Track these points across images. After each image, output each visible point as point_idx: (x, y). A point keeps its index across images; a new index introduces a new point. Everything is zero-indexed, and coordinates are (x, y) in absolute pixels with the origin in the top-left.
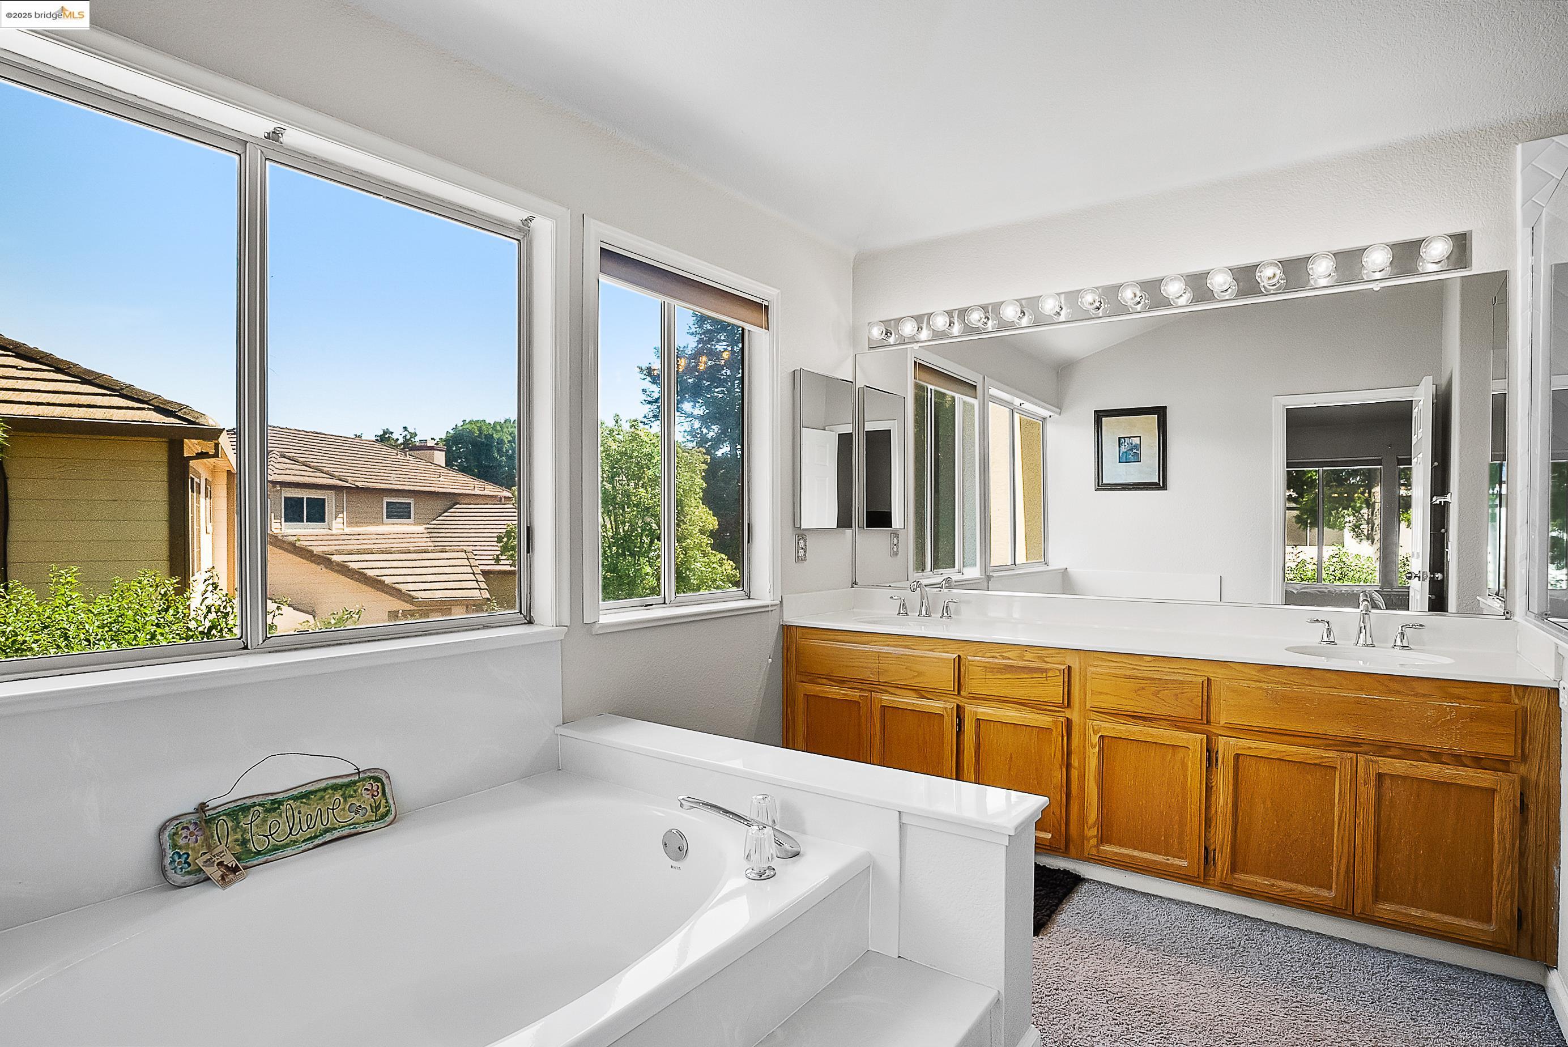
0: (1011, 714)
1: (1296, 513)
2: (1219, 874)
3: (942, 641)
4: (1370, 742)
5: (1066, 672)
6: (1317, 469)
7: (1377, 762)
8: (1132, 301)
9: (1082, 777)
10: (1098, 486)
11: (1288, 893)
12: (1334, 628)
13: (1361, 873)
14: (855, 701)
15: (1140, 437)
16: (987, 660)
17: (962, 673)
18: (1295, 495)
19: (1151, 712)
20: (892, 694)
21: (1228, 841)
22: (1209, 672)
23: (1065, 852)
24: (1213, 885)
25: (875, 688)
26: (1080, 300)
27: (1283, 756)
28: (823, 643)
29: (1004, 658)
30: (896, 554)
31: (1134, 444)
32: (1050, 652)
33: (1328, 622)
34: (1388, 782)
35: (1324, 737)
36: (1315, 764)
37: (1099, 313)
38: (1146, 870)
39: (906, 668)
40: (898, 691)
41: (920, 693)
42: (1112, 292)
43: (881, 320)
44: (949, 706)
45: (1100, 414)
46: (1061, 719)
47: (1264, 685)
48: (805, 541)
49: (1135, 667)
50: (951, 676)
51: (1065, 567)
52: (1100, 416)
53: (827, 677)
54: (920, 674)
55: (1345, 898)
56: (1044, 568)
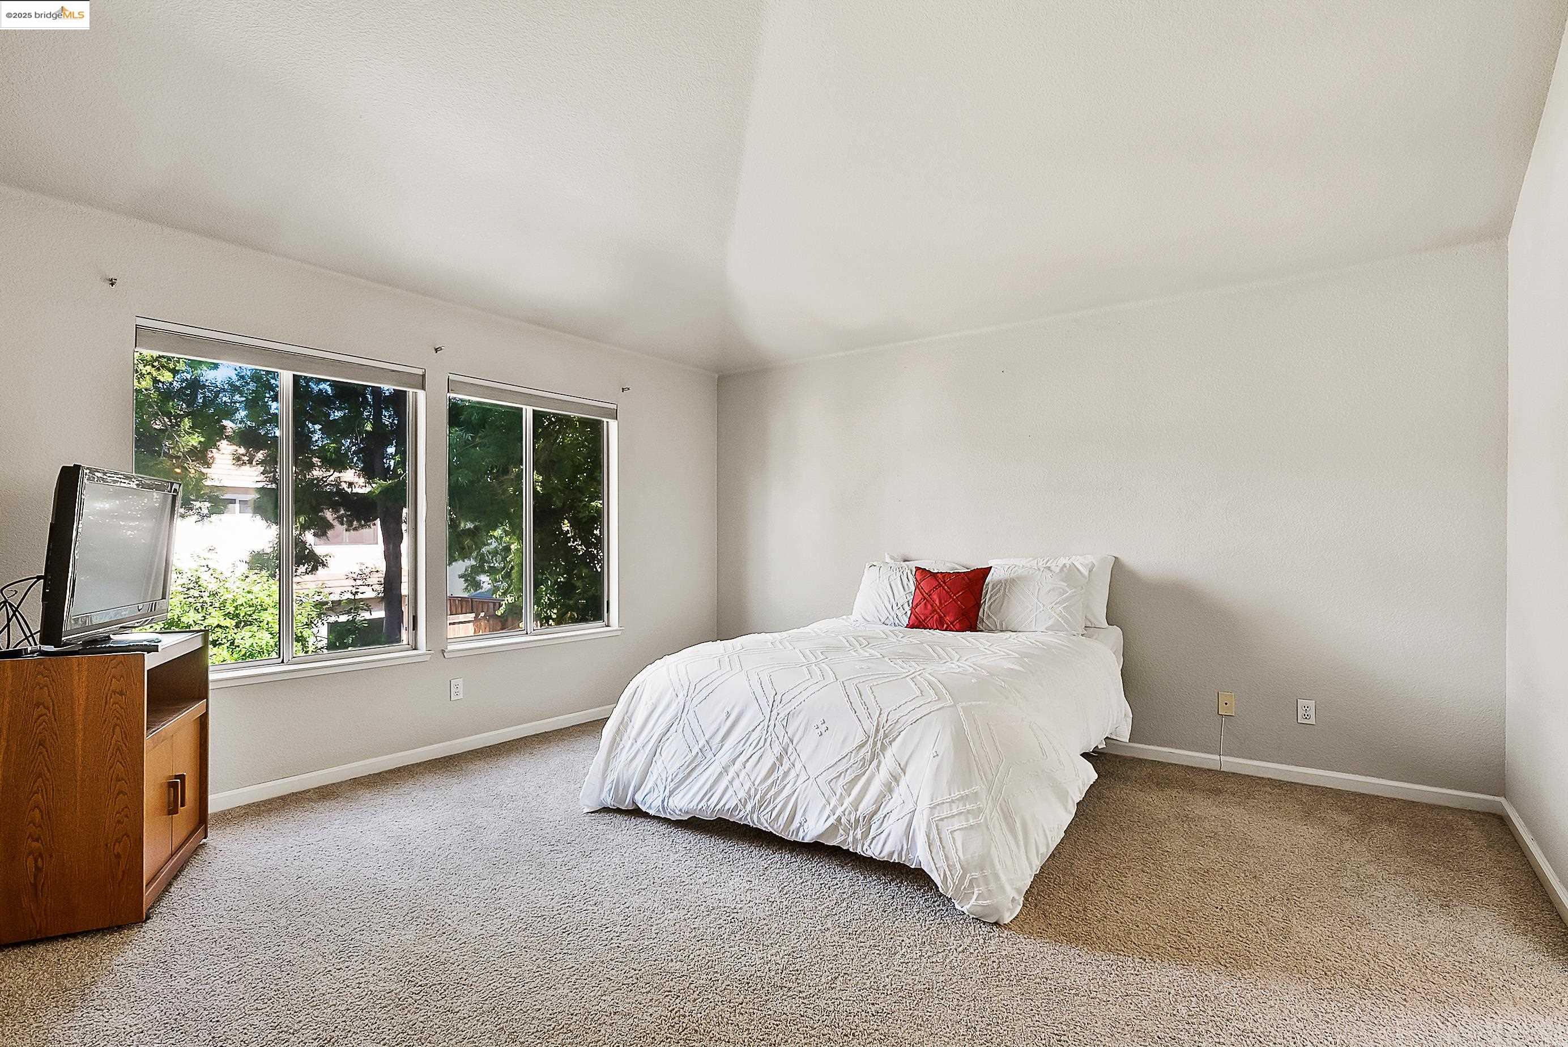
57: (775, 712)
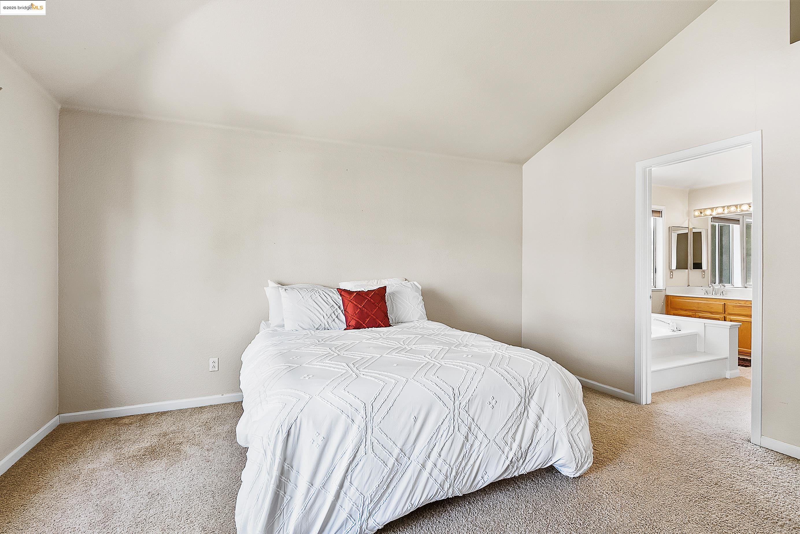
0: (742, 318)
3: (719, 299)
17: (726, 308)
20: (702, 313)
25: (697, 312)
28: (679, 300)
29: (739, 304)
30: (704, 277)
39: (707, 307)
41: (712, 313)
43: (699, 209)
44: (721, 316)
48: (673, 273)
50: (722, 309)
53: (681, 309)
54: (712, 308)
57: (457, 403)
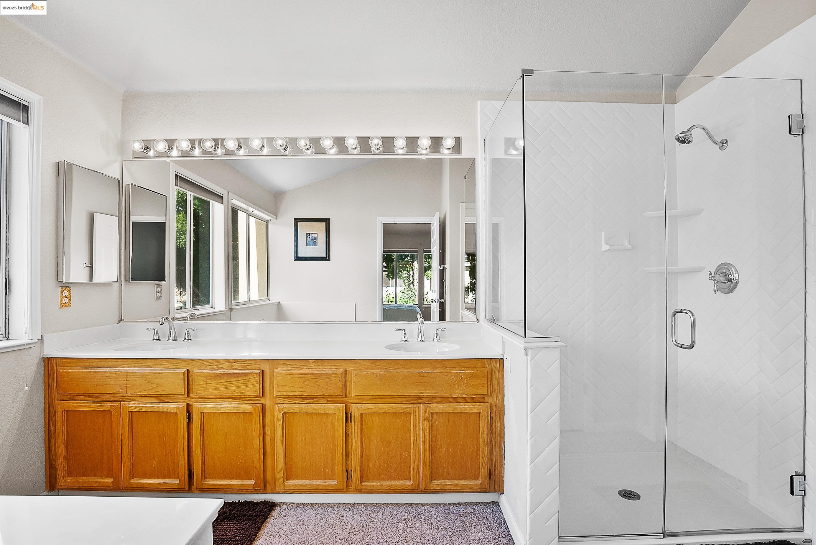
0: (225, 406)
1: (387, 273)
2: (354, 485)
3: (176, 360)
4: (427, 396)
5: (261, 374)
6: (394, 253)
7: (430, 407)
8: (305, 148)
9: (273, 440)
10: (296, 258)
11: (390, 487)
12: (407, 334)
13: (424, 468)
14: (108, 411)
15: (317, 233)
16: (208, 371)
17: (190, 382)
18: (386, 265)
19: (312, 394)
20: (139, 402)
21: (358, 465)
22: (346, 366)
23: (264, 490)
24: (351, 491)
25: (124, 398)
26: (274, 142)
27: (385, 411)
28: (80, 369)
29: (220, 368)
30: (160, 298)
31: (314, 237)
32: (251, 362)
33: (404, 330)
34: (435, 416)
35: (405, 397)
36: (401, 413)
37: (286, 153)
38: (314, 491)
39: (148, 382)
40: (142, 399)
41: (160, 399)
42: (293, 141)
43: (142, 139)
44: (181, 406)
45: (297, 220)
46: (258, 405)
47: (375, 371)
48: (69, 291)
49: (303, 367)
50: (182, 385)
51: (279, 301)
52: (297, 221)
53: (84, 395)
55: (417, 484)
56: (268, 302)
